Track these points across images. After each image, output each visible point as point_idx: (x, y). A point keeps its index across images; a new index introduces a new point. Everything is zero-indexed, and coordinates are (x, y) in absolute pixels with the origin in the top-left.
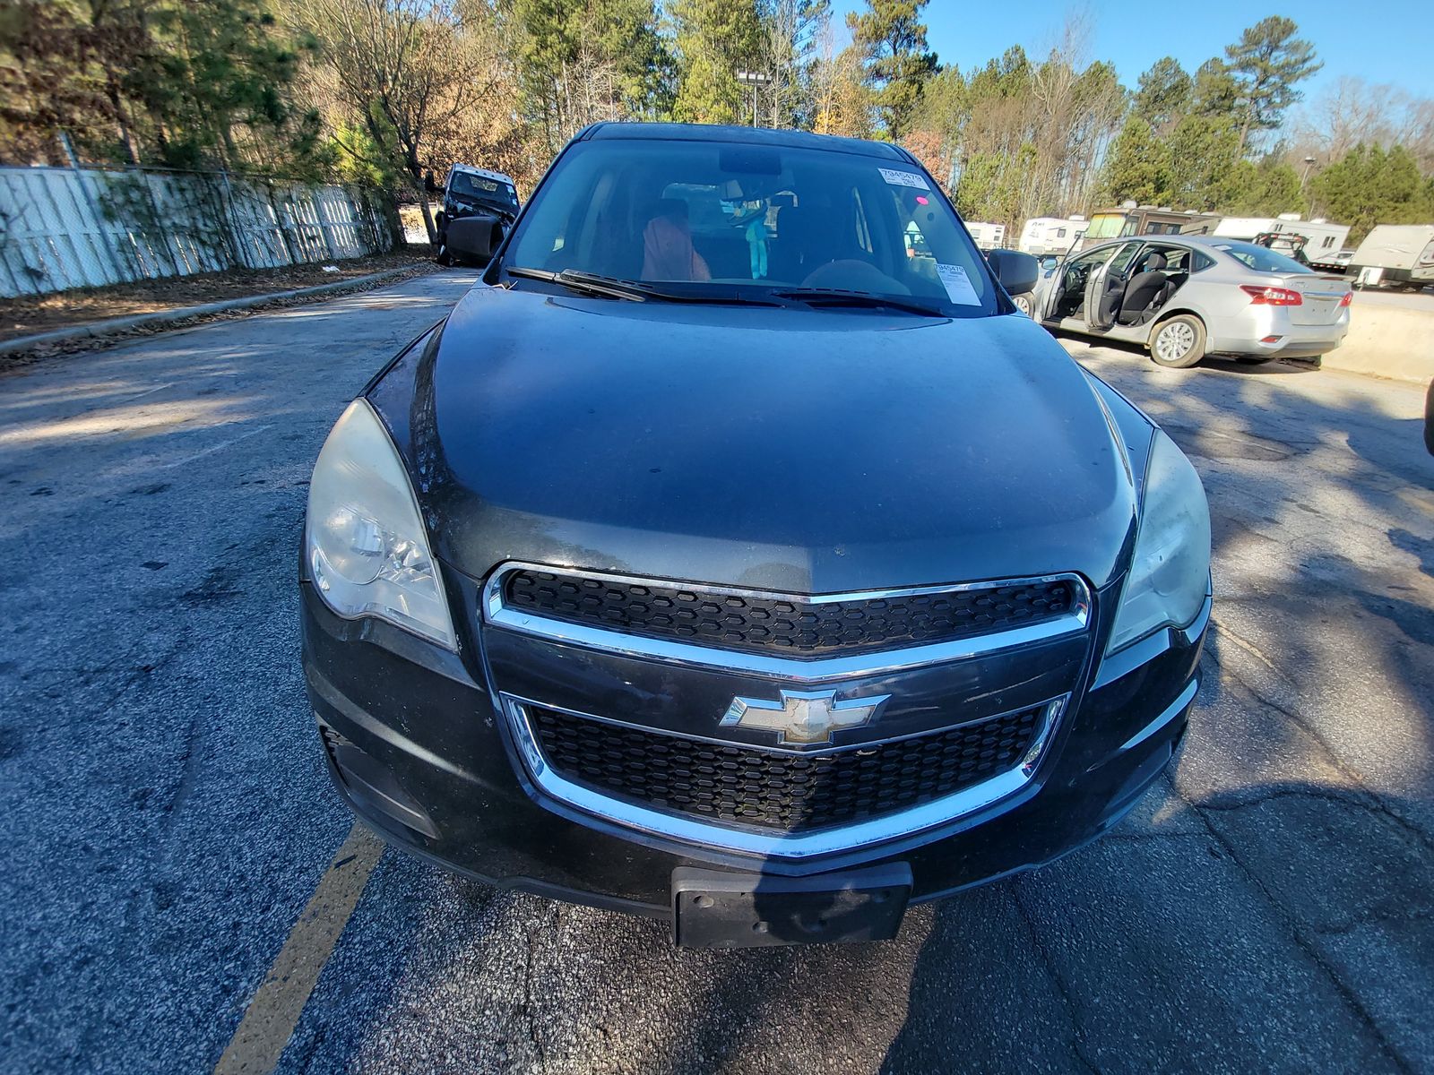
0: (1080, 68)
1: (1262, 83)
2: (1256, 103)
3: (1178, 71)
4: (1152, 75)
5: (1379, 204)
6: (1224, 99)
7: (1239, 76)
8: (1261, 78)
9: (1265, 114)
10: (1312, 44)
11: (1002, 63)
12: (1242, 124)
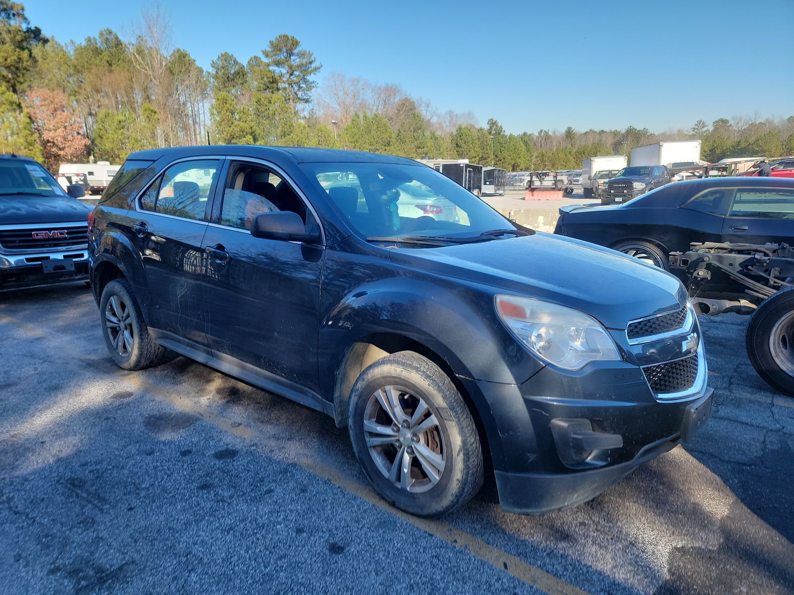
0: (167, 53)
1: (291, 75)
2: (292, 86)
3: (235, 61)
4: (220, 63)
5: (378, 148)
6: (272, 84)
7: (277, 70)
8: (290, 72)
9: (300, 94)
10: (311, 53)
11: (99, 41)
12: (289, 99)
